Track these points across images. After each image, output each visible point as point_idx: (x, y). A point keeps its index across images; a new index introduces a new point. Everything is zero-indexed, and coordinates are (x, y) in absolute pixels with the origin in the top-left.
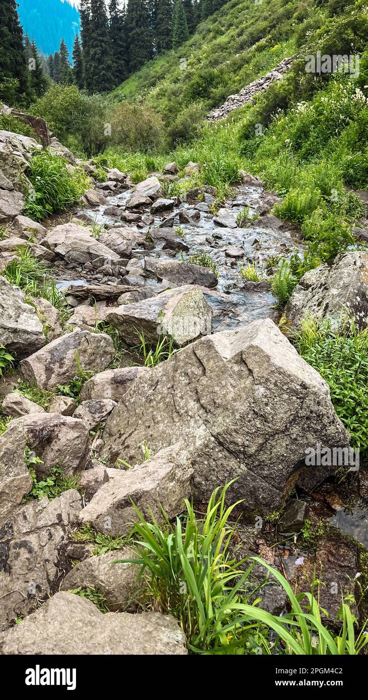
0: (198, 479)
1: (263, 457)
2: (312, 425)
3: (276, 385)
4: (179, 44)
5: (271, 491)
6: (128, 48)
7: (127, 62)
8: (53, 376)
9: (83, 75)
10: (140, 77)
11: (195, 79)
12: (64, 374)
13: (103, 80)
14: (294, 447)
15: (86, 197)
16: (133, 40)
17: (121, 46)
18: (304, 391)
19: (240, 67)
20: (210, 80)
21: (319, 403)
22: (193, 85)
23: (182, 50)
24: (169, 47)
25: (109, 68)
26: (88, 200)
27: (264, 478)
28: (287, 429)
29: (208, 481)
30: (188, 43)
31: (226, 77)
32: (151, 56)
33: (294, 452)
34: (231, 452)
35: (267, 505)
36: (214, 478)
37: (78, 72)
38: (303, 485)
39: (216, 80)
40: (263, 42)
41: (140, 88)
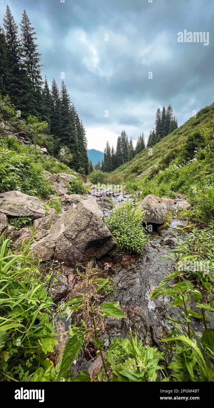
0: (57, 249)
1: (77, 240)
2: (94, 228)
3: (82, 213)
4: (130, 160)
5: (79, 253)
6: (116, 162)
7: (116, 165)
8: (41, 225)
9: (104, 169)
10: (119, 169)
11: (133, 168)
12: (44, 225)
13: (109, 170)
14: (87, 236)
15: (88, 191)
16: (118, 160)
17: (114, 161)
18: (91, 215)
19: (146, 165)
20: (137, 168)
21: (97, 220)
22: (132, 169)
23: (131, 162)
24: (127, 161)
25: (111, 167)
26: (88, 192)
27: (77, 248)
28: (85, 229)
29: (59, 249)
30: (132, 160)
31: (142, 167)
32: (122, 163)
33: (87, 238)
34: (68, 238)
35: (77, 259)
36: (61, 249)
37: (102, 168)
38: (97, 256)
39: (139, 168)
40: (153, 158)
41: (119, 171)
